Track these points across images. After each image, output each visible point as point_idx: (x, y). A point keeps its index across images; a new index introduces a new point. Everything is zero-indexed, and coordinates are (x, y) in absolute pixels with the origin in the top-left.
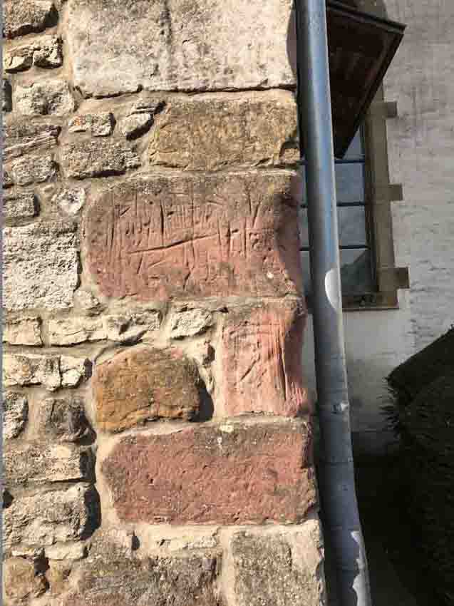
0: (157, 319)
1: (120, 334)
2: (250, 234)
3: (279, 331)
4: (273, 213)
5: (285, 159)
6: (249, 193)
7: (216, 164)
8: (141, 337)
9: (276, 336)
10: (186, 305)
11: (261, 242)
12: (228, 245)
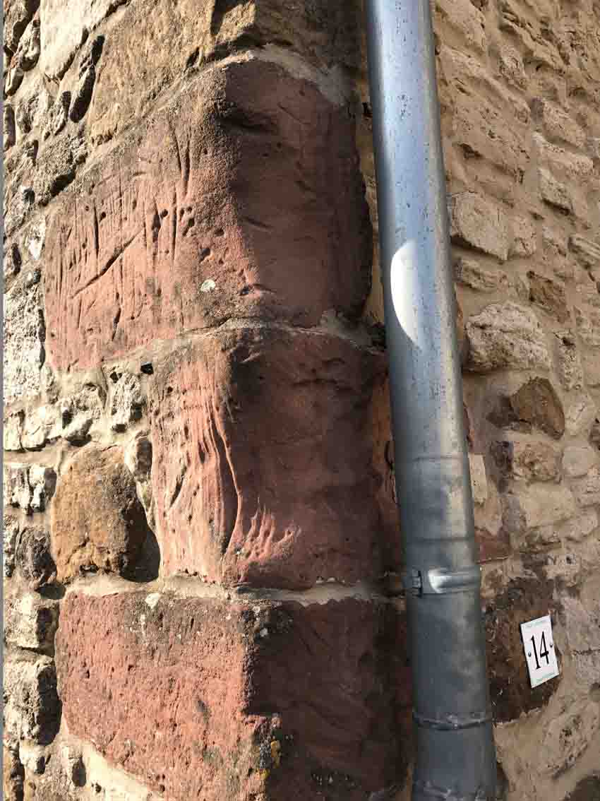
0: (99, 399)
1: (64, 427)
2: (182, 212)
3: (210, 402)
4: (213, 156)
5: (224, 35)
6: (174, 133)
7: (143, 103)
8: (88, 430)
9: (207, 412)
10: (114, 368)
11: (200, 222)
12: (154, 244)
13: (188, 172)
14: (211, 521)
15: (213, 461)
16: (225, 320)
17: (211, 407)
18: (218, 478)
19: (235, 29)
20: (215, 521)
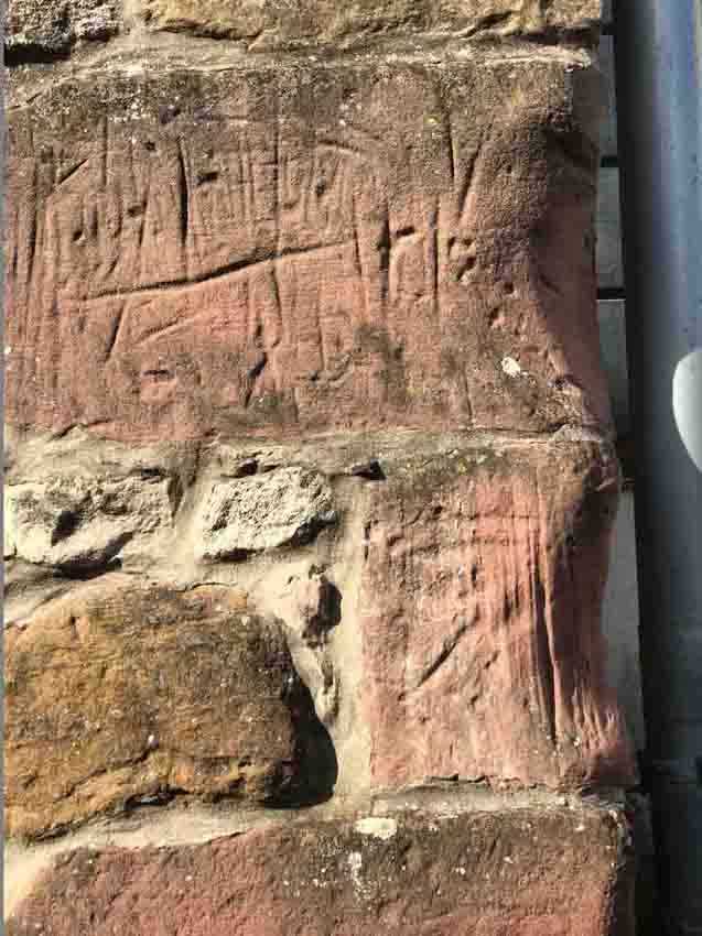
0: (166, 500)
1: (54, 542)
2: (451, 243)
3: (537, 537)
4: (521, 179)
5: (558, 15)
6: (447, 118)
7: (347, 30)
8: (116, 551)
9: (529, 550)
10: (255, 455)
11: (484, 266)
12: (382, 274)
13: (467, 186)
14: (526, 702)
15: (525, 622)
16: (559, 425)
17: (537, 545)
18: (533, 645)
19: (576, 17)
20: (532, 703)
